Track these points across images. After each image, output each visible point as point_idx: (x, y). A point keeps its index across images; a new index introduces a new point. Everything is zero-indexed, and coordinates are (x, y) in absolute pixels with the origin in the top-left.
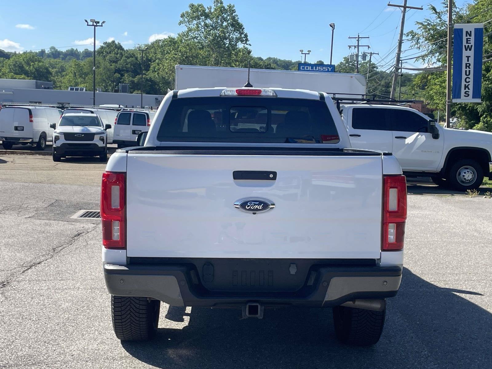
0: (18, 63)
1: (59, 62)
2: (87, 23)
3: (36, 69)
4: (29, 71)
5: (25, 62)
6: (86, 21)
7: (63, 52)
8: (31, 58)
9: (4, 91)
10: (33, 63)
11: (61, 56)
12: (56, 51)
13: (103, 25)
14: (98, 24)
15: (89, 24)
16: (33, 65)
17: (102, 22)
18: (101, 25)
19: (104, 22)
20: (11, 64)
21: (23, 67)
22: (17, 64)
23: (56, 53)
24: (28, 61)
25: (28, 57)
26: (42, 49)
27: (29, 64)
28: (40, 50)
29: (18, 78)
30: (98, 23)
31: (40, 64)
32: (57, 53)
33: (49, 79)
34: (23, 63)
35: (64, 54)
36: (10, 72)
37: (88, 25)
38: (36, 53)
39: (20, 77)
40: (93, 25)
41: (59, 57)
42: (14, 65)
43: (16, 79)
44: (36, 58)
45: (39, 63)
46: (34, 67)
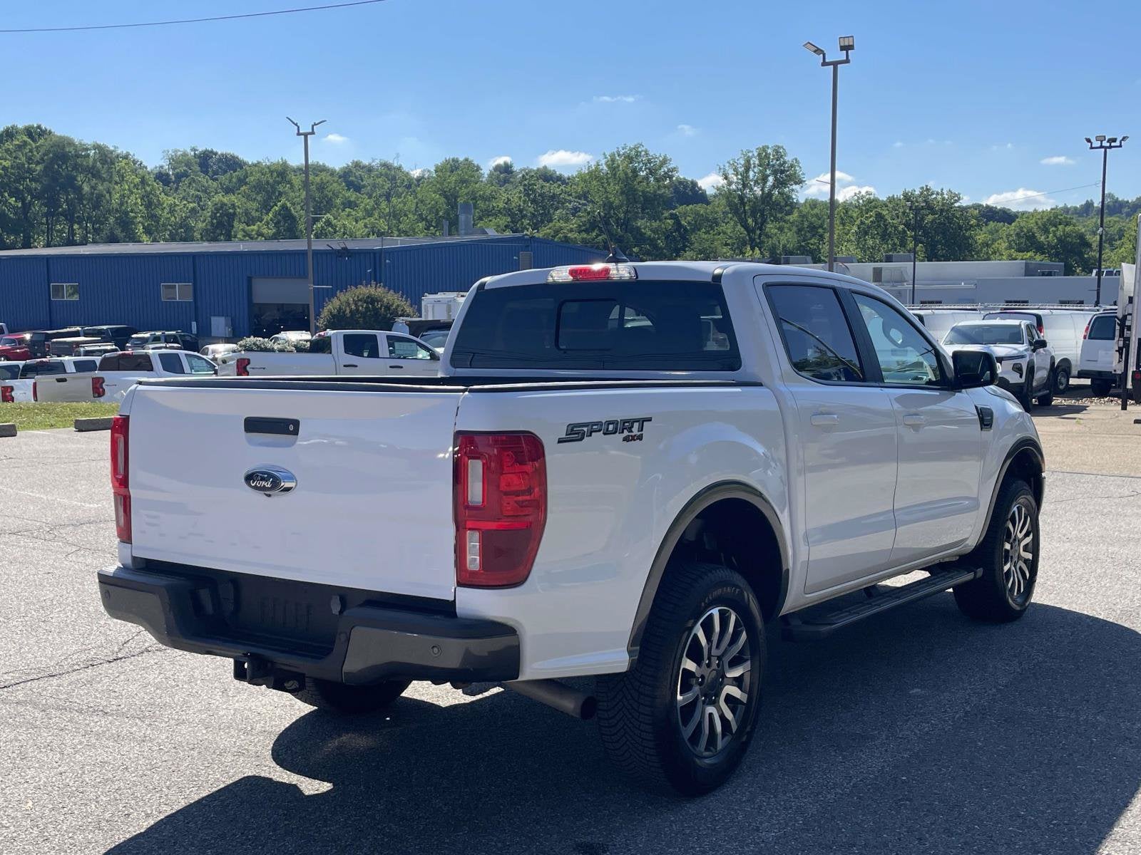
0: (1025, 230)
1: (1115, 222)
2: (1090, 144)
3: (1060, 240)
4: (1046, 243)
5: (1039, 227)
6: (1089, 140)
7: (1130, 201)
8: (1052, 218)
9: (963, 284)
10: (1054, 229)
11: (1126, 210)
12: (1117, 201)
13: (1122, 144)
14: (1113, 144)
15: (1093, 146)
16: (1054, 232)
17: (1121, 139)
18: (1119, 145)
19: (1124, 139)
20: (1012, 233)
21: (1033, 236)
22: (1022, 231)
23: (1115, 206)
24: (1044, 225)
25: (1047, 218)
26: (1087, 201)
27: (1046, 231)
28: (1084, 203)
29: (1020, 258)
30: (1114, 140)
31: (1068, 229)
32: (1117, 205)
33: (1086, 256)
34: (1035, 230)
35: (1131, 206)
36: (1010, 247)
37: (1092, 148)
38: (1076, 208)
39: (1025, 257)
40: (1101, 147)
41: (1121, 212)
42: (1018, 235)
43: (1016, 259)
44: (1062, 217)
45: (1065, 226)
46: (1055, 235)
